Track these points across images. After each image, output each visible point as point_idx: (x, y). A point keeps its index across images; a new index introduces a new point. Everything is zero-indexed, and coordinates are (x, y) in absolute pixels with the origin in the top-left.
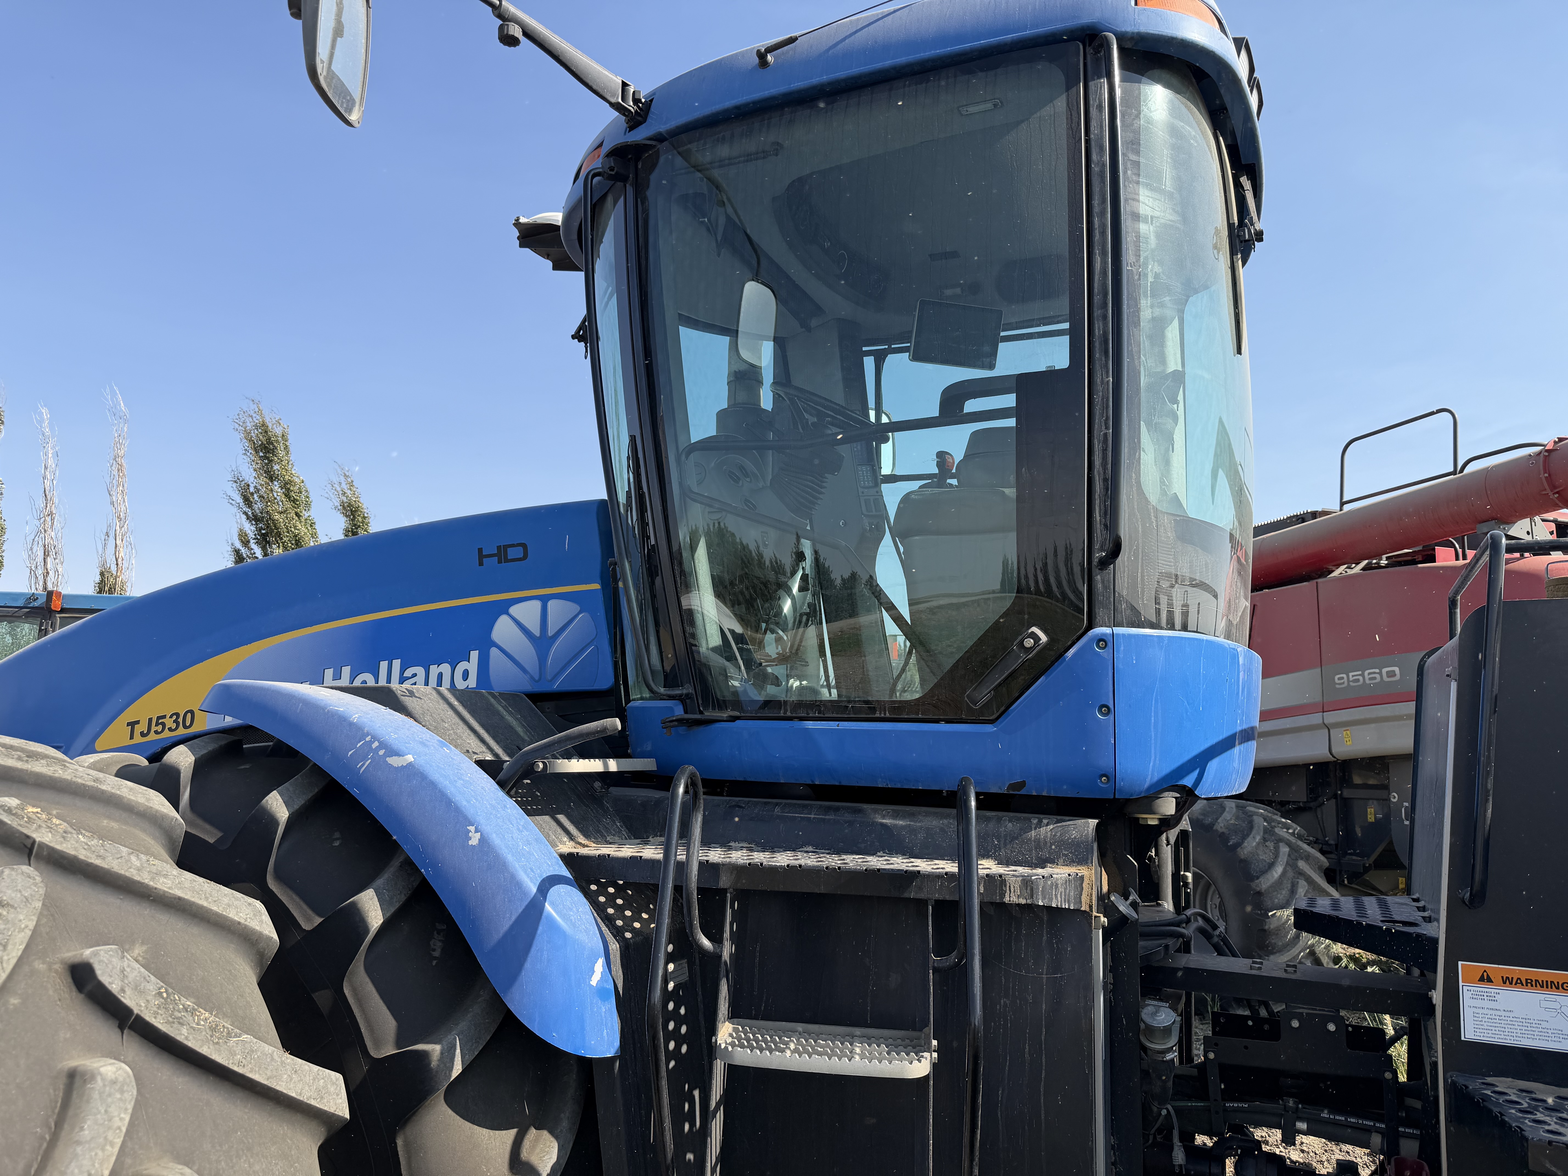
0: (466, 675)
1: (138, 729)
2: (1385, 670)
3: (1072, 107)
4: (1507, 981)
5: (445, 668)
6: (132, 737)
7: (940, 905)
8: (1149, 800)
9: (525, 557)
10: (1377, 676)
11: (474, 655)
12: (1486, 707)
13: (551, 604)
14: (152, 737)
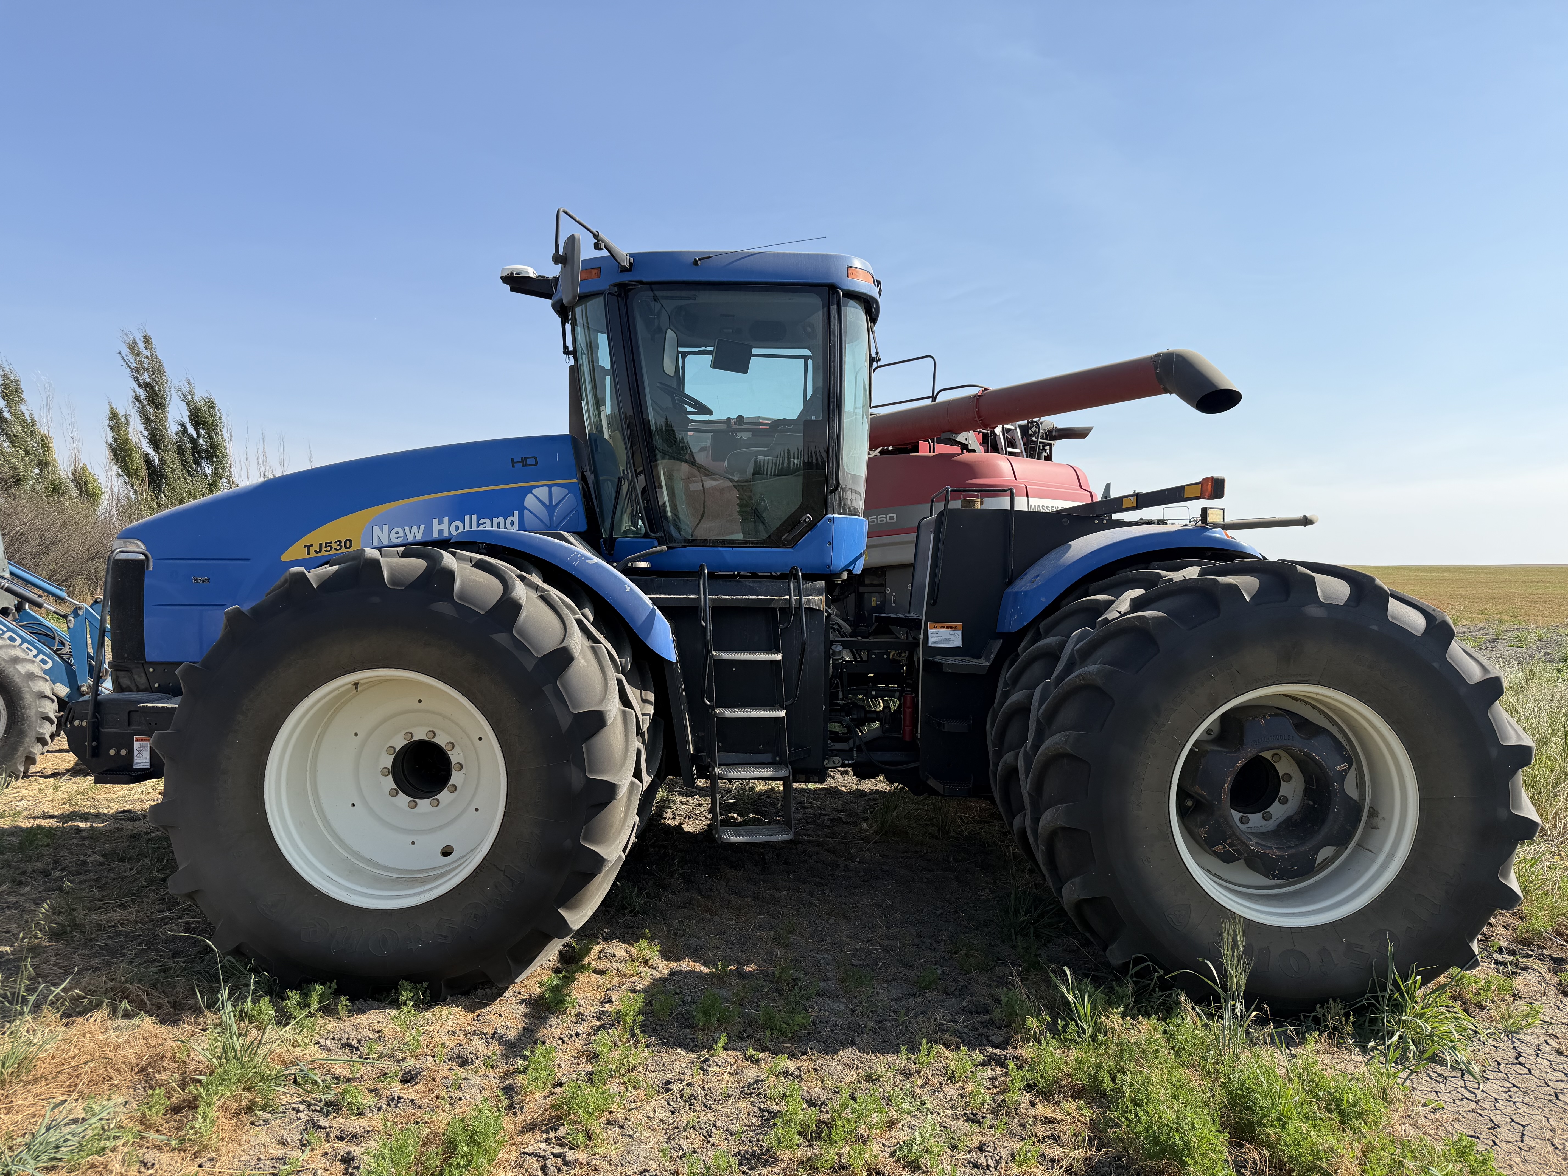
0: (512, 523)
1: (312, 550)
2: (888, 516)
3: (824, 315)
4: (941, 627)
5: (501, 520)
6: (308, 553)
7: (781, 609)
8: (838, 575)
9: (536, 464)
10: (885, 519)
11: (516, 513)
12: (941, 542)
13: (553, 488)
14: (323, 553)
